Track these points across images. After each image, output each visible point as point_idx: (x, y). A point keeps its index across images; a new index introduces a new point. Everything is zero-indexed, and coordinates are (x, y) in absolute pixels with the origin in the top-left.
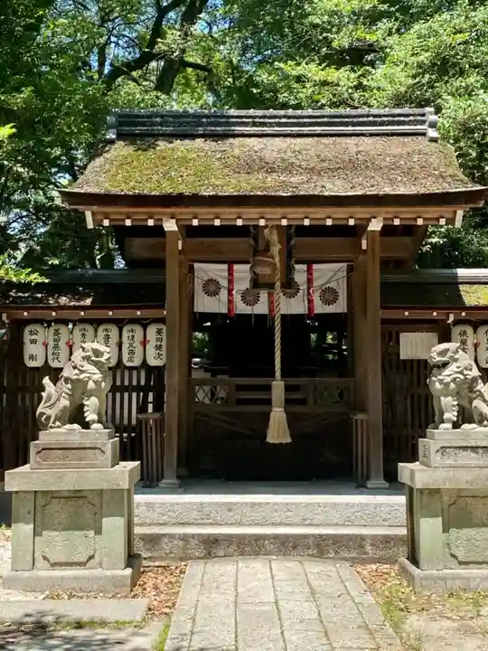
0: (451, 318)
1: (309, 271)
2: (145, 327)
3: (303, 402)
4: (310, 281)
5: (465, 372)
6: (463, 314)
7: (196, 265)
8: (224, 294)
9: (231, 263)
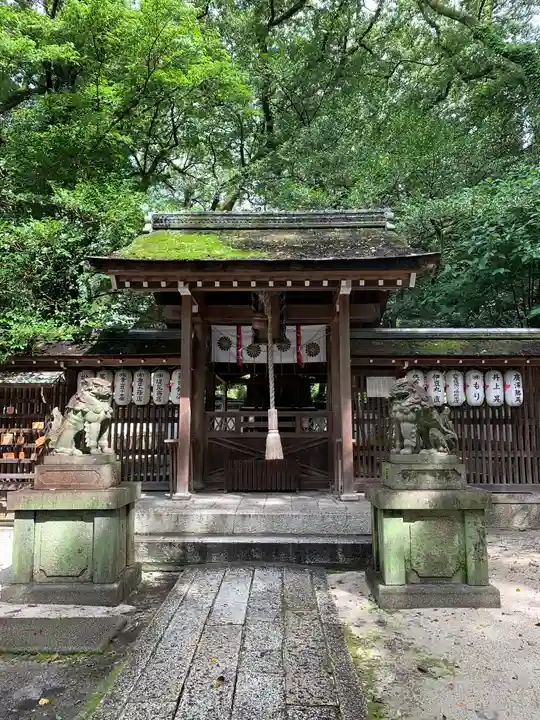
0: (406, 365)
1: (298, 331)
2: (171, 373)
3: (293, 430)
4: (298, 338)
5: (423, 403)
6: (416, 361)
7: (213, 327)
8: (233, 350)
9: (239, 326)
